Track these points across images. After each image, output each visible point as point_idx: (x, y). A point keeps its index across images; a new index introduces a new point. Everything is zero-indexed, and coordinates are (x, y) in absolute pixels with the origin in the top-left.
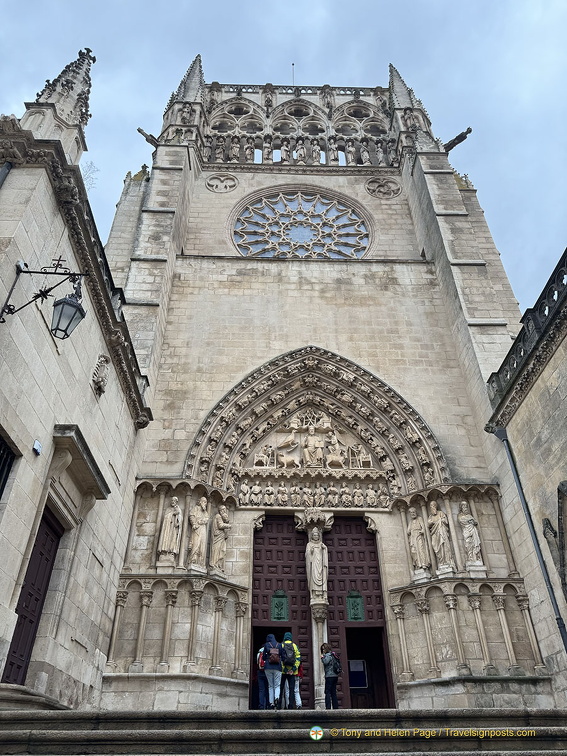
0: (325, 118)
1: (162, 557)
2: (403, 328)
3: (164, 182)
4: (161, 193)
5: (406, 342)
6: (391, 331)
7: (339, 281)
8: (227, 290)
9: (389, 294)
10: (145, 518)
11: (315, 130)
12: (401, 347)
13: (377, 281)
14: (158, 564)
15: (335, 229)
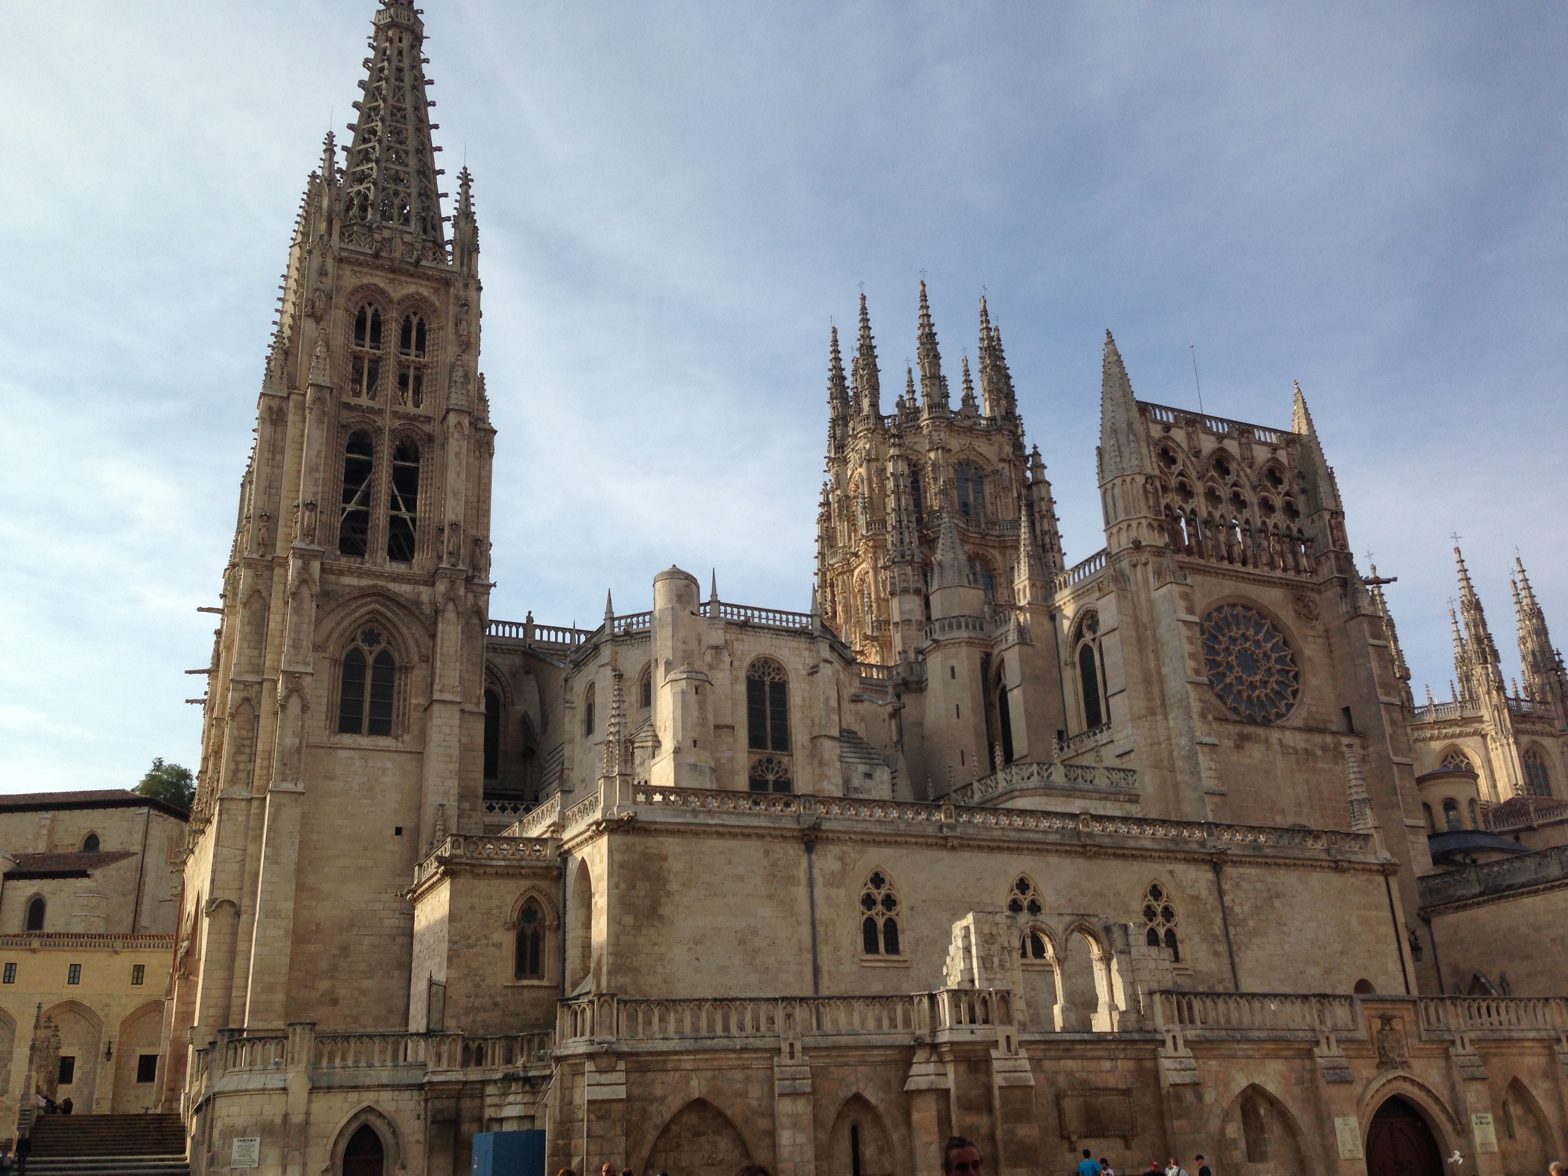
0: (1248, 487)
3: (1190, 640)
4: (1192, 656)
7: (1306, 751)
9: (1338, 768)
11: (1239, 502)
15: (1273, 661)
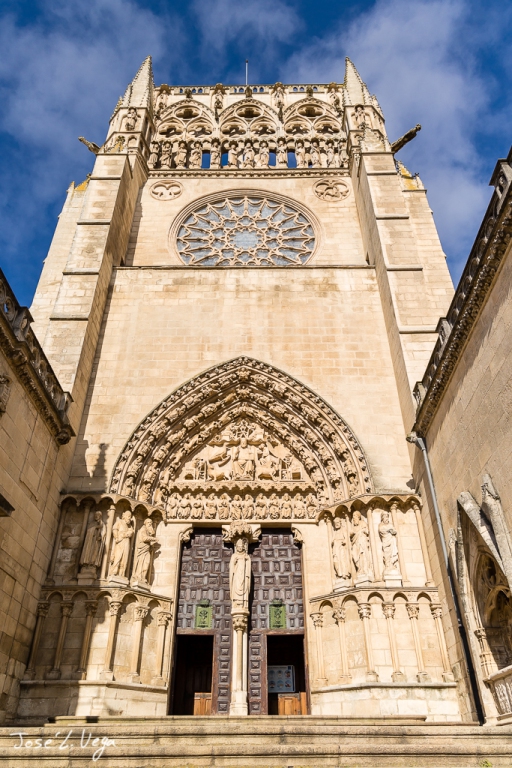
1: (84, 570)
2: (339, 336)
3: (101, 193)
4: (96, 204)
5: (342, 350)
6: (327, 340)
7: (277, 288)
8: (161, 301)
9: (328, 299)
10: (70, 532)
12: (336, 355)
13: (316, 287)
14: (79, 576)
15: (280, 233)
